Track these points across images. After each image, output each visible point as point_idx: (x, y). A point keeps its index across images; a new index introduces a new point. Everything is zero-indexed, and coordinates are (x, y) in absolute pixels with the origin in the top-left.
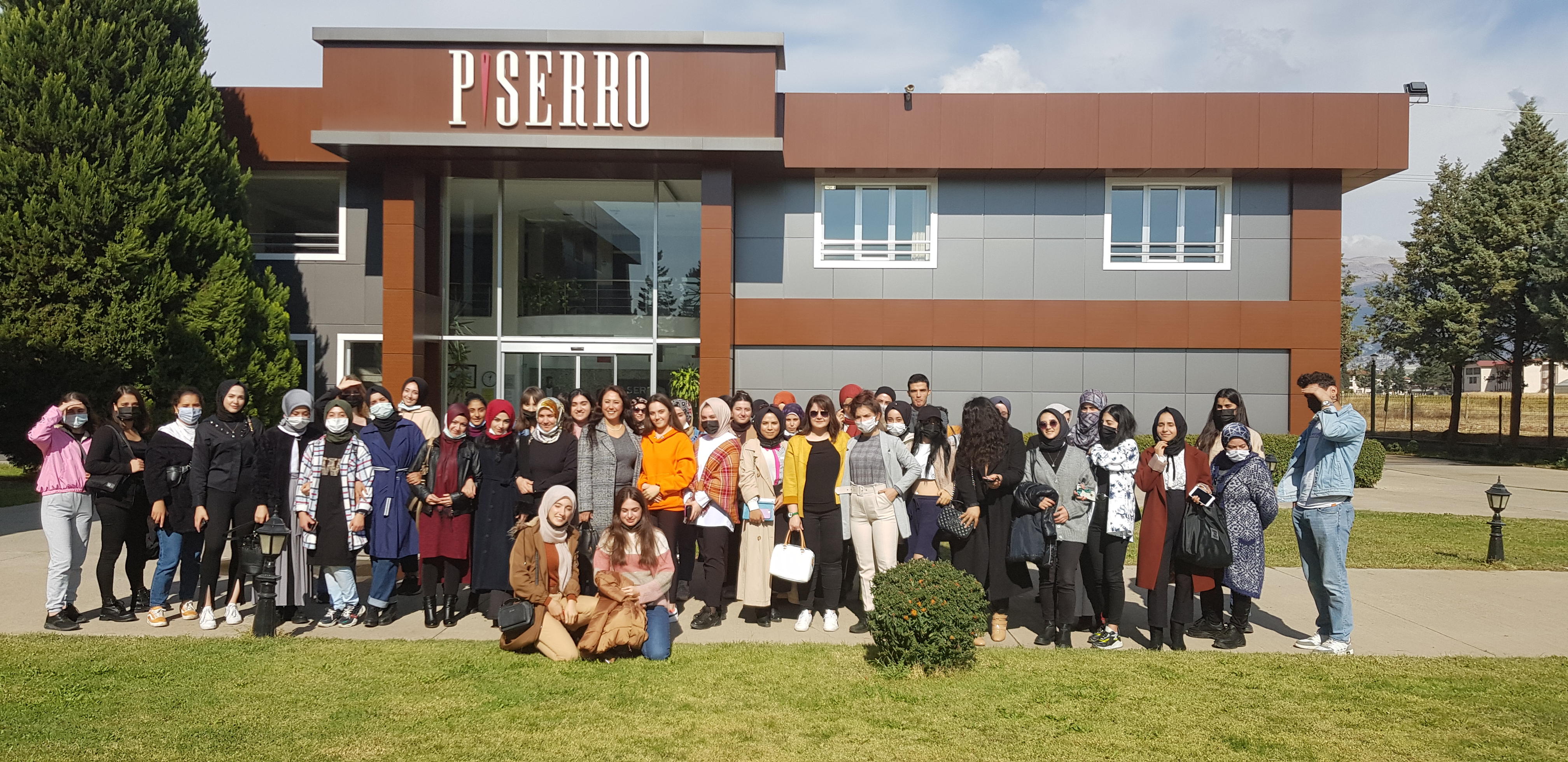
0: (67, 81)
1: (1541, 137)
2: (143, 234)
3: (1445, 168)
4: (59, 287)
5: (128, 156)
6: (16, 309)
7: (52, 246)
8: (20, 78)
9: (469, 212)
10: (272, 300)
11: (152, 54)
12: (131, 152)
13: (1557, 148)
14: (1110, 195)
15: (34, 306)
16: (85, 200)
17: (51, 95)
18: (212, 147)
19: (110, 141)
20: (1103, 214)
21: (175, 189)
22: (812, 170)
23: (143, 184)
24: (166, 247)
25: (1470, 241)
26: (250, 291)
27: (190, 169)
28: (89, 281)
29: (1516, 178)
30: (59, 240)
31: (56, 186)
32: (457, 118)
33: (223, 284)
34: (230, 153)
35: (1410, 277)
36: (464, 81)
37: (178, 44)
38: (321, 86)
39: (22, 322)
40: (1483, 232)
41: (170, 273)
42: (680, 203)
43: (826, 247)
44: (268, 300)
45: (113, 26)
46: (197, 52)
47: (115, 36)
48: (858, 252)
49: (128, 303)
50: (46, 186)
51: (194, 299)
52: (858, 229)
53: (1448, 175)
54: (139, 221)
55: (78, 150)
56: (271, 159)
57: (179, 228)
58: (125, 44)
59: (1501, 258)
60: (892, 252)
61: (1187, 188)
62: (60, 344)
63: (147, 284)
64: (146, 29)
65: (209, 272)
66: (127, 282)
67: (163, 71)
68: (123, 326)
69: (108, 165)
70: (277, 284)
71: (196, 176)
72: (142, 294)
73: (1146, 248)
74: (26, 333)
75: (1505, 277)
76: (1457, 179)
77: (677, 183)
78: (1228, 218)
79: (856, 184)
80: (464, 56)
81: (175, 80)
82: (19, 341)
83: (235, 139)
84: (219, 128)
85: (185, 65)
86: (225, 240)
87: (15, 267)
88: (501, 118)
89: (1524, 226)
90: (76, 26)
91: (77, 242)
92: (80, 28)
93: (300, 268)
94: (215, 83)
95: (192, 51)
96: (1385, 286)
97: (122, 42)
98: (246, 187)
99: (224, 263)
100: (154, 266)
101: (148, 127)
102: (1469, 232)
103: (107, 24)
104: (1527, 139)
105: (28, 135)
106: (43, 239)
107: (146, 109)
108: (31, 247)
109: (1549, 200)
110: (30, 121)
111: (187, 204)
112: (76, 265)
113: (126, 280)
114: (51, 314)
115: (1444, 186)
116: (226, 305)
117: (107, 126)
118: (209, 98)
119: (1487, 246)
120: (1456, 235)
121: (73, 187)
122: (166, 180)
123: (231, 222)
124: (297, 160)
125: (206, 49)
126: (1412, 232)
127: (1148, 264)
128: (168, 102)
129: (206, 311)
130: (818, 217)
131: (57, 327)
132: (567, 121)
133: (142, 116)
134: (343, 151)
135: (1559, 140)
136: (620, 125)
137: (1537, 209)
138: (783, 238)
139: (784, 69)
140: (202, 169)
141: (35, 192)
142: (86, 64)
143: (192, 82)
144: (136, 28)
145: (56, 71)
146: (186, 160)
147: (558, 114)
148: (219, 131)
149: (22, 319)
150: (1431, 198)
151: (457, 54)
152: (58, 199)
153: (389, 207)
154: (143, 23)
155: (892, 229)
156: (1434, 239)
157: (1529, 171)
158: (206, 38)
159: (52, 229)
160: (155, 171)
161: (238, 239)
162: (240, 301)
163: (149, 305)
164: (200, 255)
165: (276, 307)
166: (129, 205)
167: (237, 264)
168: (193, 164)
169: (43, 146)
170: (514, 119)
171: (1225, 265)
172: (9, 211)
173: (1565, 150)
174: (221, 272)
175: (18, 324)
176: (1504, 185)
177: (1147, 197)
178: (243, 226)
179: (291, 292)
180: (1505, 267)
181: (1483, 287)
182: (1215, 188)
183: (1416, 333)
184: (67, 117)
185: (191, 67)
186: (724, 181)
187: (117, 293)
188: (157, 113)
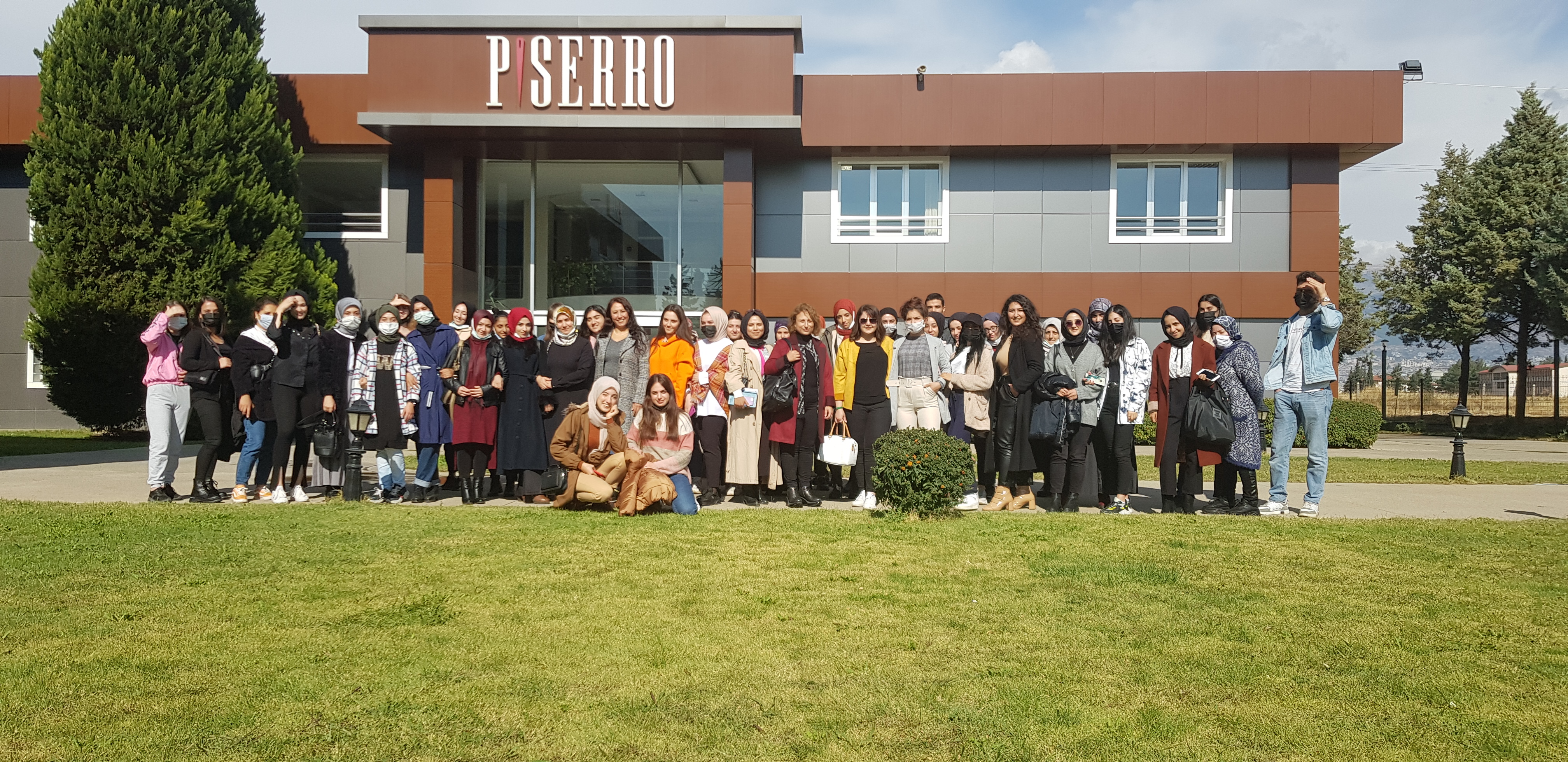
0: (136, 63)
1: (1542, 120)
2: (205, 206)
3: (1451, 154)
4: (128, 255)
5: (192, 133)
6: (87, 277)
7: (122, 217)
8: (93, 61)
9: (503, 199)
10: (321, 272)
11: (214, 40)
12: (194, 130)
13: (1558, 130)
14: (1114, 172)
15: (103, 274)
16: (152, 174)
17: (121, 75)
18: (268, 126)
19: (175, 119)
20: (1109, 189)
21: (234, 165)
22: (829, 148)
23: (205, 160)
24: (226, 219)
25: (1474, 223)
26: (302, 262)
27: (248, 147)
28: (155, 250)
29: (1517, 160)
30: (128, 211)
31: (125, 160)
32: (494, 101)
33: (277, 254)
34: (285, 135)
35: (1416, 260)
36: (500, 65)
37: (238, 31)
38: (367, 73)
39: (93, 289)
40: (1486, 213)
41: (229, 243)
42: (702, 186)
43: (842, 223)
44: (318, 272)
45: (180, 13)
46: (255, 39)
47: (182, 23)
48: (873, 228)
49: (191, 270)
50: (116, 160)
51: (250, 268)
52: (873, 206)
53: (1453, 161)
54: (202, 194)
55: (146, 127)
56: (321, 142)
57: (238, 201)
58: (190, 30)
59: (1505, 239)
60: (905, 227)
61: (1191, 165)
62: (128, 309)
63: (207, 253)
64: (210, 16)
65: (264, 243)
66: (191, 251)
67: (224, 56)
68: (187, 292)
69: (174, 140)
70: (326, 258)
71: (253, 154)
72: (203, 262)
73: (1150, 223)
74: (97, 298)
75: (1509, 257)
76: (1463, 164)
77: (699, 164)
78: (1229, 192)
79: (871, 163)
80: (500, 41)
81: (235, 63)
82: (90, 306)
83: (288, 121)
84: (275, 109)
85: (245, 50)
86: (279, 214)
87: (87, 236)
88: (535, 100)
89: (1526, 207)
90: (146, 12)
91: (145, 212)
92: (149, 14)
93: (347, 246)
94: (272, 69)
95: (251, 38)
96: (1392, 269)
97: (187, 28)
98: (299, 164)
99: (277, 235)
100: (215, 236)
101: (210, 108)
102: (1472, 214)
103: (174, 12)
104: (1528, 123)
105: (100, 112)
106: (114, 210)
107: (208, 90)
108: (102, 217)
109: (1550, 182)
110: (102, 99)
111: (245, 180)
112: (143, 235)
113: (189, 249)
114: (119, 281)
115: (1450, 172)
116: (280, 274)
117: (173, 105)
118: (265, 81)
119: (1491, 228)
120: (1460, 218)
121: (142, 163)
122: (227, 155)
123: (284, 198)
124: (343, 143)
125: (262, 37)
126: (1419, 216)
127: (1152, 238)
128: (229, 84)
129: (261, 279)
130: (834, 194)
131: (125, 293)
132: (597, 102)
133: (206, 97)
134: (386, 132)
135: (1560, 123)
136: (647, 105)
137: (1539, 190)
138: (801, 215)
139: (802, 52)
140: (258, 148)
141: (106, 166)
142: (154, 47)
143: (250, 67)
144: (201, 15)
145: (126, 54)
146: (243, 139)
147: (588, 95)
148: (274, 112)
149: (93, 285)
150: (1438, 183)
151: (494, 39)
152: (127, 173)
153: (430, 185)
154: (206, 11)
155: (905, 206)
156: (1439, 222)
157: (1532, 154)
158: (261, 27)
159: (121, 200)
160: (216, 148)
161: (290, 214)
162: (293, 271)
163: (210, 272)
164: (256, 227)
165: (325, 278)
166: (192, 180)
167: (290, 236)
168: (250, 143)
169: (114, 123)
170: (547, 101)
171: (1227, 237)
172: (82, 184)
173: (1565, 134)
174: (275, 243)
175: (89, 290)
176: (1507, 168)
177: (1151, 174)
178: (296, 201)
179: (338, 266)
180: (1509, 246)
181: (1486, 267)
182: (1215, 165)
183: (1421, 313)
184: (136, 97)
185: (250, 52)
186: (745, 159)
187: (181, 261)
188: (218, 94)
